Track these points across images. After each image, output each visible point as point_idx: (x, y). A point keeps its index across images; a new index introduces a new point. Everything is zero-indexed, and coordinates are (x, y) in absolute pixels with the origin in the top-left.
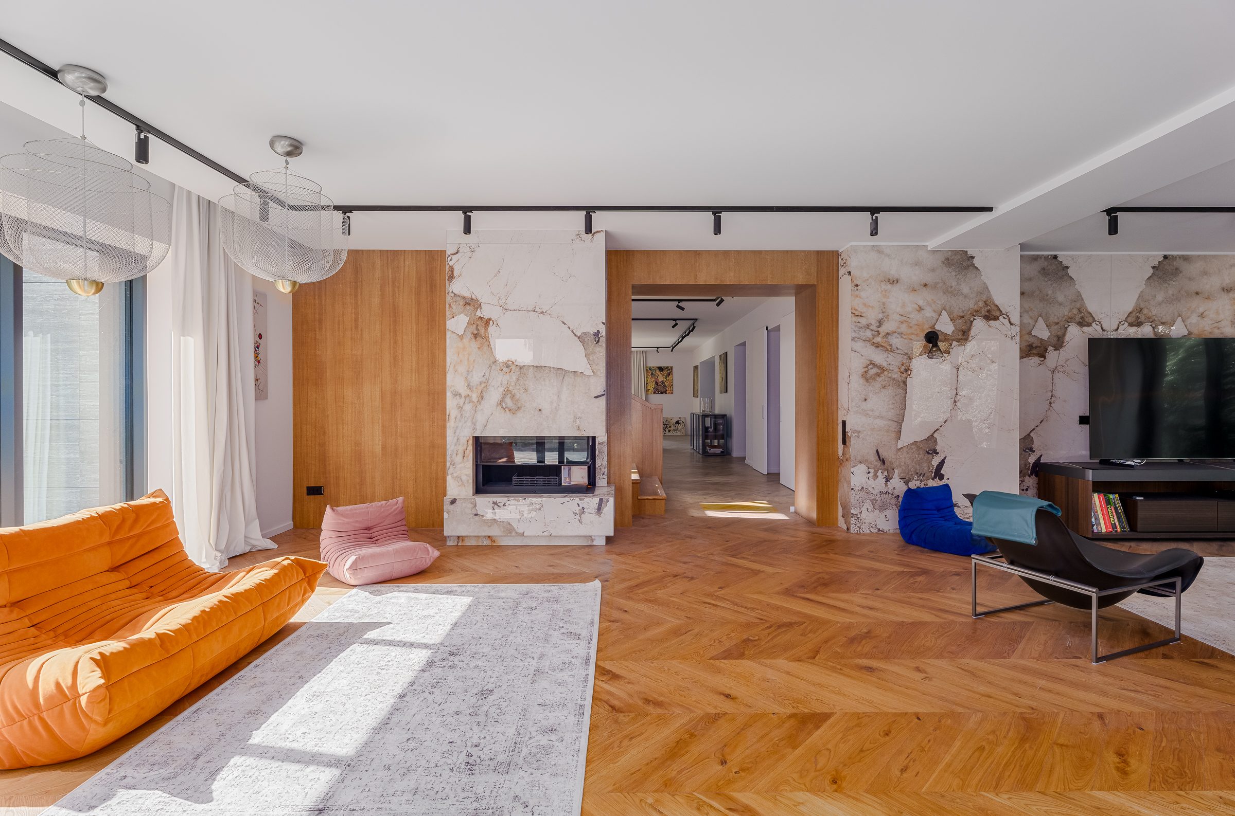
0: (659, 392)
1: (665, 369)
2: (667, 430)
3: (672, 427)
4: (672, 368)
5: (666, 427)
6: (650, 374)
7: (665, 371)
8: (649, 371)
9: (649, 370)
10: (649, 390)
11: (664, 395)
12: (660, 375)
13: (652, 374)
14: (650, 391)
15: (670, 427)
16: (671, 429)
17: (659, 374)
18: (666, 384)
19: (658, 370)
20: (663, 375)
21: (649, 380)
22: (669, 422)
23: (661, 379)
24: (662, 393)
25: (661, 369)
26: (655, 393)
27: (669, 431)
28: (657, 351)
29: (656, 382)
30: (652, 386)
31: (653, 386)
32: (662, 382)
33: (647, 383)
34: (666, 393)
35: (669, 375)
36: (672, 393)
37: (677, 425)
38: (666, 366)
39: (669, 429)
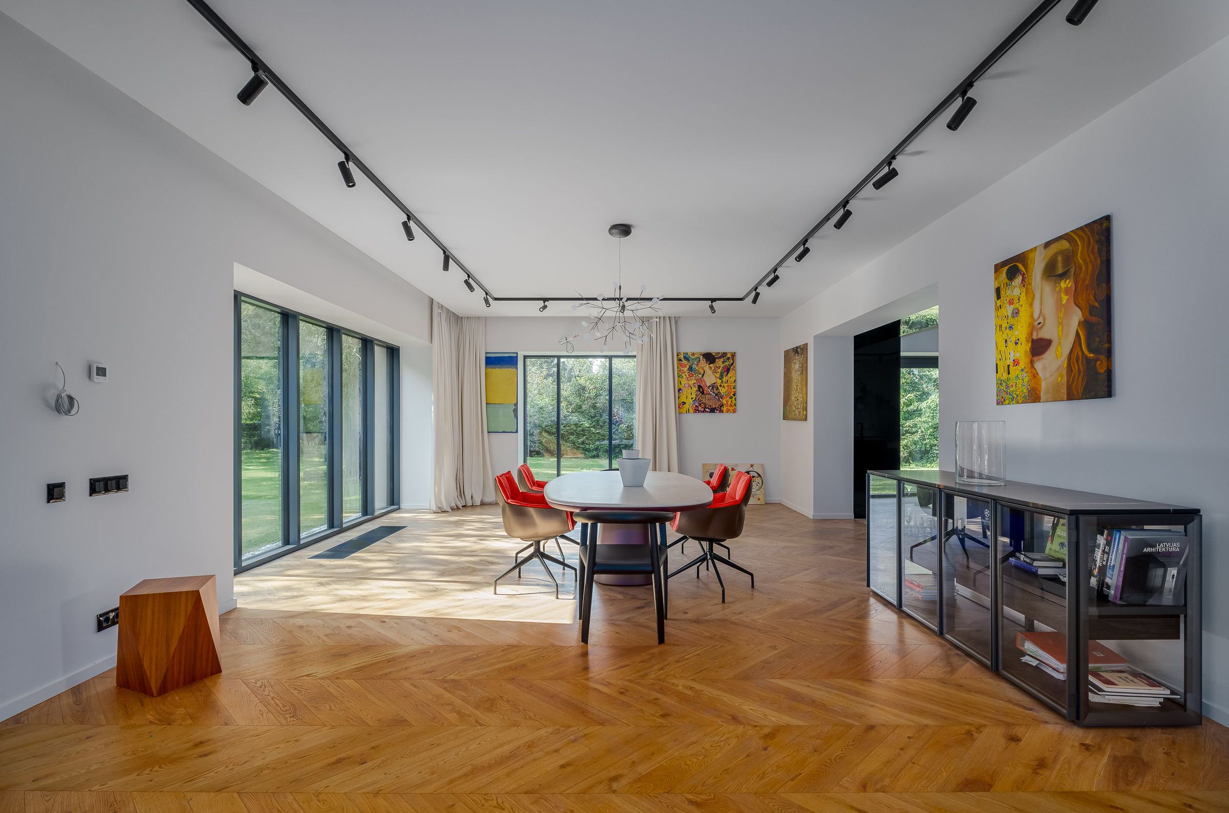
0: (705, 408)
4: (733, 355)
6: (686, 369)
7: (719, 362)
8: (684, 362)
9: (684, 359)
10: (684, 403)
11: (717, 415)
13: (690, 369)
14: (686, 406)
17: (707, 368)
18: (723, 391)
19: (703, 362)
20: (715, 372)
21: (684, 381)
23: (710, 379)
24: (712, 410)
25: (710, 358)
26: (696, 410)
28: (712, 307)
29: (699, 387)
30: (689, 396)
31: (694, 396)
32: (713, 386)
33: (680, 390)
34: (721, 411)
35: (727, 370)
36: (734, 411)
38: (721, 350)
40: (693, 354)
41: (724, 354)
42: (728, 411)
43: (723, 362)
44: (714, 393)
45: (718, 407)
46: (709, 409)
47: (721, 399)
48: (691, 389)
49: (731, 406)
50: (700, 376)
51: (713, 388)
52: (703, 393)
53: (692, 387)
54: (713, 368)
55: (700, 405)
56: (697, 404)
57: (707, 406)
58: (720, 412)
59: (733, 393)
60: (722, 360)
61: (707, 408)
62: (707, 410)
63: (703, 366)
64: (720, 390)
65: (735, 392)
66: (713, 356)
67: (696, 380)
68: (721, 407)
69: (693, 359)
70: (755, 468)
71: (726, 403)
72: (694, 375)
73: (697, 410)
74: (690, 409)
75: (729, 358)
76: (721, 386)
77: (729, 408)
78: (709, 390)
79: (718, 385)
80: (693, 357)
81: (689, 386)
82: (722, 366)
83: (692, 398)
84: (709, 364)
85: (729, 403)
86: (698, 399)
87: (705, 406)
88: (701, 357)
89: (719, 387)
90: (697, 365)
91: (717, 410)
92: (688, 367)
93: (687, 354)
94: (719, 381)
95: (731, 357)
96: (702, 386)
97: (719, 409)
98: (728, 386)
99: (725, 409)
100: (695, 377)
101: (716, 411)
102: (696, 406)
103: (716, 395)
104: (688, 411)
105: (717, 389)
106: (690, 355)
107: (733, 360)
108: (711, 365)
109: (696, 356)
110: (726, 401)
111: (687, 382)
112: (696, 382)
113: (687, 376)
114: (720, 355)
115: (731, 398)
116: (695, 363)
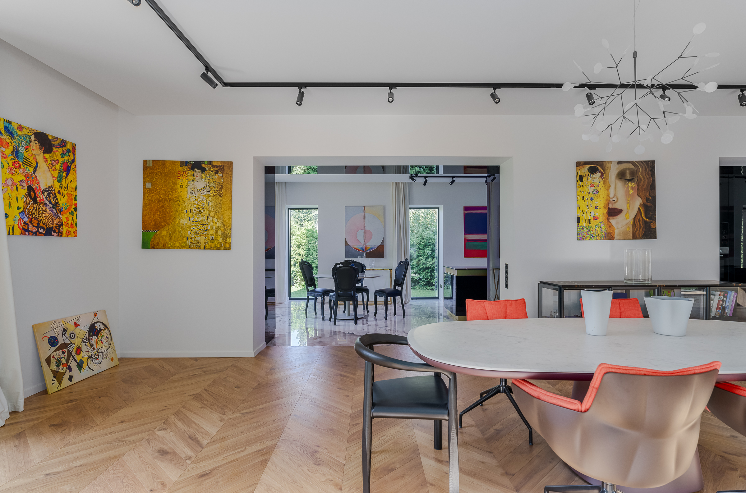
1: (58, 146)
2: (73, 365)
3: (84, 348)
5: (70, 354)
7: (57, 153)
11: (54, 240)
12: (42, 166)
13: (16, 153)
15: (79, 350)
16: (83, 356)
17: (40, 158)
19: (35, 146)
20: (51, 168)
22: (73, 335)
24: (49, 232)
27: (80, 366)
29: (30, 189)
31: (21, 204)
32: (49, 191)
34: (60, 234)
37: (94, 338)
39: (78, 358)
40: (20, 127)
41: (63, 143)
42: (68, 234)
43: (63, 155)
44: (50, 202)
45: (56, 227)
46: (44, 229)
47: (59, 214)
48: (17, 190)
49: (72, 226)
50: (31, 170)
51: (49, 195)
52: (35, 200)
53: (19, 187)
54: (49, 162)
55: (31, 221)
56: (26, 220)
57: (41, 224)
58: (58, 236)
59: (74, 206)
60: (60, 150)
61: (41, 227)
62: (41, 231)
63: (34, 152)
64: (59, 200)
65: (76, 205)
66: (50, 141)
67: (25, 176)
68: (60, 227)
69: (20, 136)
70: (101, 318)
71: (65, 221)
72: (22, 166)
73: (26, 230)
74: (16, 227)
75: (68, 151)
76: (59, 192)
77: (70, 229)
78: (44, 198)
79: (57, 191)
80: (20, 133)
81: (14, 184)
82: (61, 160)
83: (18, 208)
84: (44, 153)
85: (70, 222)
86: (29, 211)
87: (38, 224)
88: (33, 137)
89: (58, 195)
90: (27, 149)
91: (55, 232)
92: (11, 148)
93: (10, 123)
94: (57, 185)
95: (71, 149)
96: (34, 187)
97: (57, 231)
98: (68, 194)
99: (64, 230)
100: (23, 170)
101: (53, 233)
102: (25, 223)
103: (54, 206)
104: (11, 231)
105: (55, 197)
106: (16, 127)
107: (74, 155)
108: (47, 155)
109: (25, 132)
110: (67, 218)
111: (10, 176)
112: (24, 179)
113: (11, 166)
114: (58, 142)
115: (72, 213)
116: (24, 144)
